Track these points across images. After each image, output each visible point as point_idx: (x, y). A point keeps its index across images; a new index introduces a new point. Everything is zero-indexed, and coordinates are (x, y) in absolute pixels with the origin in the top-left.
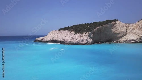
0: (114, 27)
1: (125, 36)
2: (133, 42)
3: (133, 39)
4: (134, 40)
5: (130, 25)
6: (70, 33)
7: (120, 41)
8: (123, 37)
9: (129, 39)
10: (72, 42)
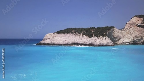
1: (120, 39)
2: (127, 44)
5: (123, 31)
7: (117, 43)
10: (102, 44)
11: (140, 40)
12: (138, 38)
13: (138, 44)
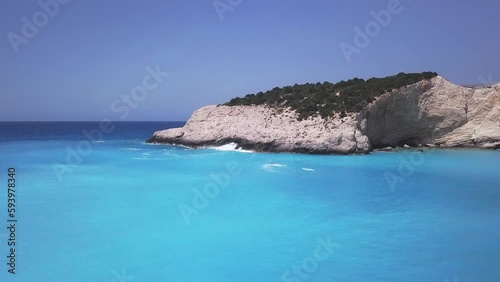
0: (426, 96)
1: (460, 126)
2: (488, 145)
3: (490, 136)
4: (492, 140)
5: (478, 91)
6: (279, 116)
7: (444, 143)
8: (454, 131)
9: (474, 137)
10: (304, 145)
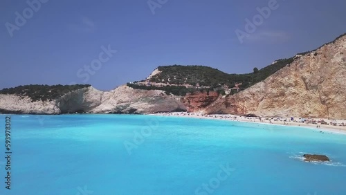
0: (86, 94)
1: (99, 105)
3: (108, 109)
5: (105, 93)
6: (22, 100)
7: (92, 112)
8: (96, 107)
9: (103, 110)
11: (125, 107)
12: (123, 104)
13: (123, 113)
